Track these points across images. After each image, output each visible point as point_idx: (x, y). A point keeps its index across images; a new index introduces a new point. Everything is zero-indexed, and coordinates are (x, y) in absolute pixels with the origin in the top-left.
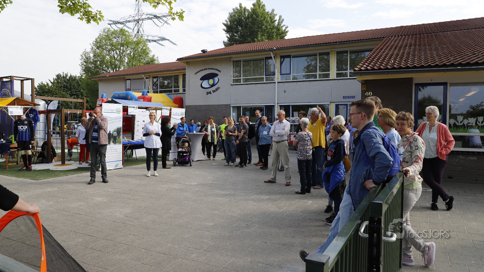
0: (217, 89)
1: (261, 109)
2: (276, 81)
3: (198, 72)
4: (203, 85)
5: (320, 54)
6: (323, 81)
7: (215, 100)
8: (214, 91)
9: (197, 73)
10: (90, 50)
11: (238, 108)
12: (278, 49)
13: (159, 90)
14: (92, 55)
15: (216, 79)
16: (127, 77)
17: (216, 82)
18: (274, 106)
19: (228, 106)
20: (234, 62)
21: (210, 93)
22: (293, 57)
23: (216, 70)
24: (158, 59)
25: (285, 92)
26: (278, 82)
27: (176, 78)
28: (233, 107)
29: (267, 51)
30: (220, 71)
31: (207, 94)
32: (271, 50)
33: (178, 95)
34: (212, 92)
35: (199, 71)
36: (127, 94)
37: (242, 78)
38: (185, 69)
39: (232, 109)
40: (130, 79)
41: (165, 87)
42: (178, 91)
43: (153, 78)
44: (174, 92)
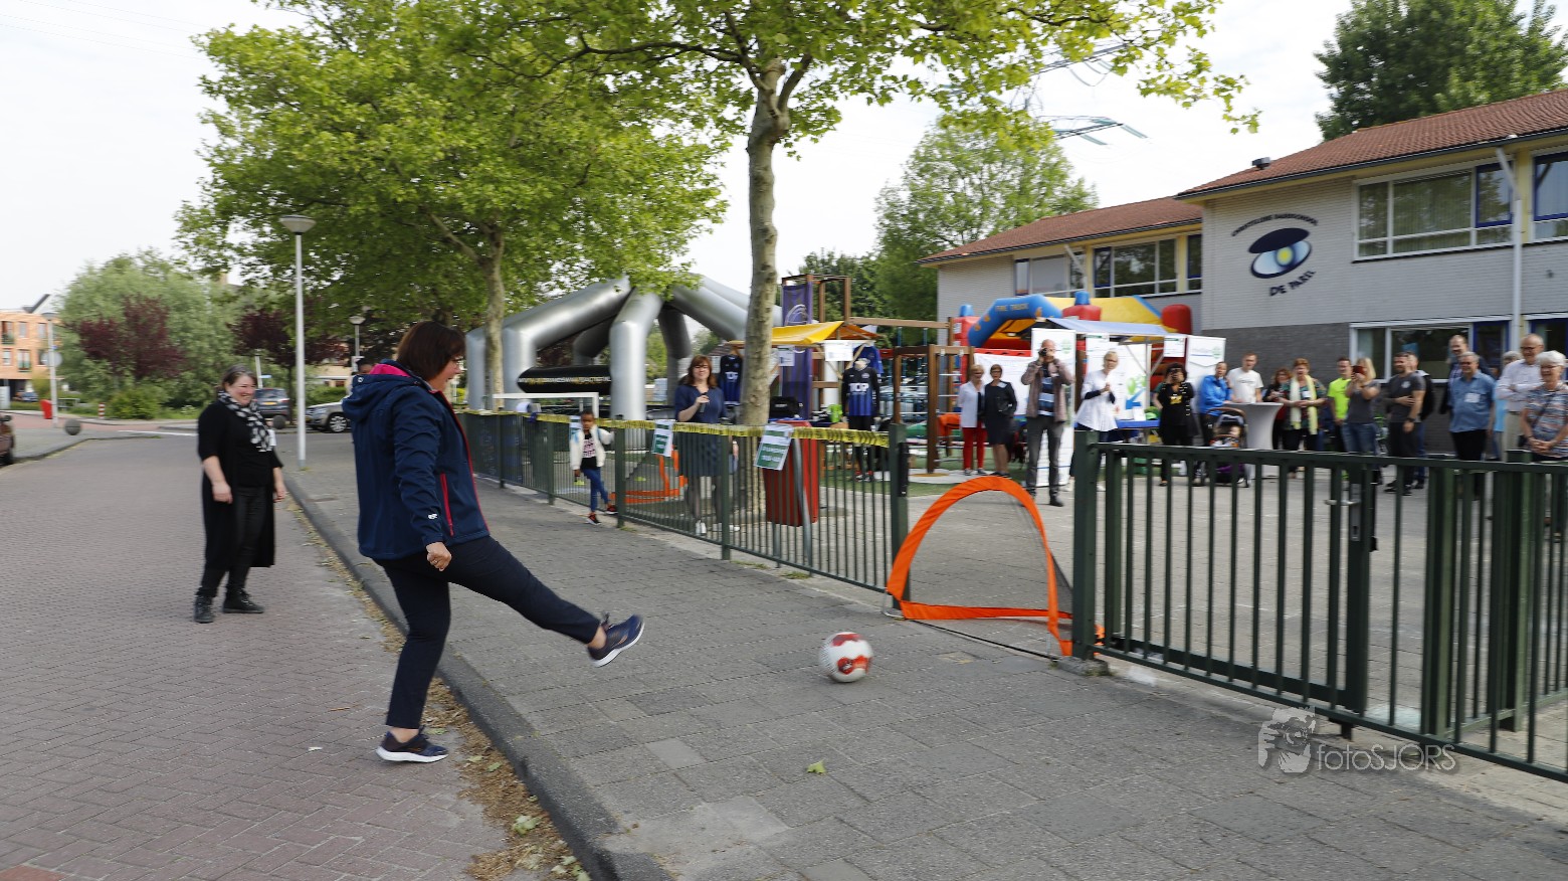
0: (1303, 279)
2: (1518, 240)
3: (1242, 229)
4: (1259, 269)
7: (1296, 310)
8: (1294, 284)
9: (1238, 232)
10: (901, 182)
11: (1378, 334)
12: (1525, 137)
13: (1113, 286)
14: (905, 196)
15: (1302, 247)
16: (1018, 255)
17: (1301, 257)
18: (1506, 323)
19: (1341, 329)
20: (1362, 188)
21: (1281, 289)
23: (1302, 218)
25: (1551, 275)
26: (1524, 246)
27: (1168, 247)
28: (1360, 331)
29: (1481, 147)
30: (1313, 222)
32: (1500, 142)
33: (1173, 301)
34: (1287, 288)
36: (1032, 305)
37: (1390, 238)
38: (1198, 221)
39: (1354, 338)
40: (1027, 260)
41: (1132, 277)
42: (1173, 287)
43: (1097, 251)
44: (1162, 290)
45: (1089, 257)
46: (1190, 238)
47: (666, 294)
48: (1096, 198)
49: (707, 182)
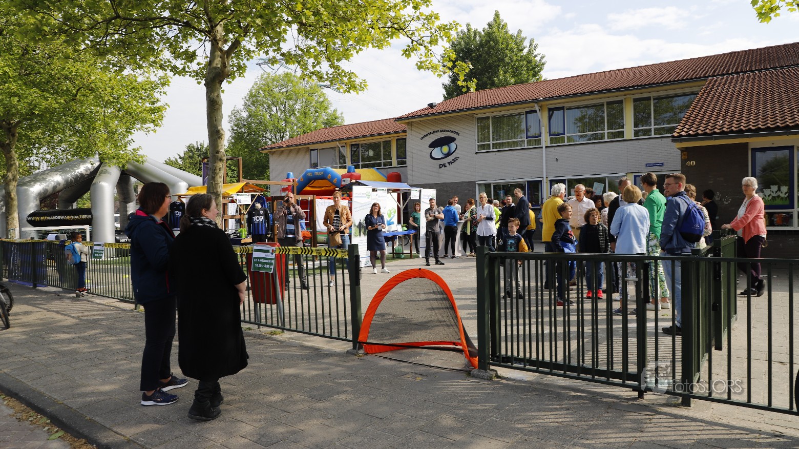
0: (454, 160)
1: (521, 186)
2: (543, 144)
3: (425, 136)
4: (433, 155)
5: (608, 103)
6: (614, 143)
7: (452, 175)
8: (450, 163)
9: (423, 137)
10: (243, 107)
11: (487, 186)
12: (545, 99)
13: (361, 163)
14: (245, 115)
15: (453, 145)
16: (312, 147)
17: (453, 150)
18: (541, 181)
19: (472, 184)
20: (478, 119)
21: (444, 165)
22: (567, 109)
23: (453, 132)
24: (343, 115)
25: (557, 160)
26: (546, 147)
27: (387, 144)
28: (480, 185)
29: (529, 102)
30: (458, 134)
31: (440, 168)
32: (536, 101)
33: (390, 171)
34: (447, 165)
35: (427, 135)
36: (326, 172)
37: (491, 142)
38: (405, 131)
39: (477, 188)
40: (317, 149)
41: (369, 158)
42: (390, 164)
43: (352, 145)
44: (384, 165)
45: (349, 149)
46: (397, 140)
47: (123, 166)
48: (343, 119)
49: (153, 103)
